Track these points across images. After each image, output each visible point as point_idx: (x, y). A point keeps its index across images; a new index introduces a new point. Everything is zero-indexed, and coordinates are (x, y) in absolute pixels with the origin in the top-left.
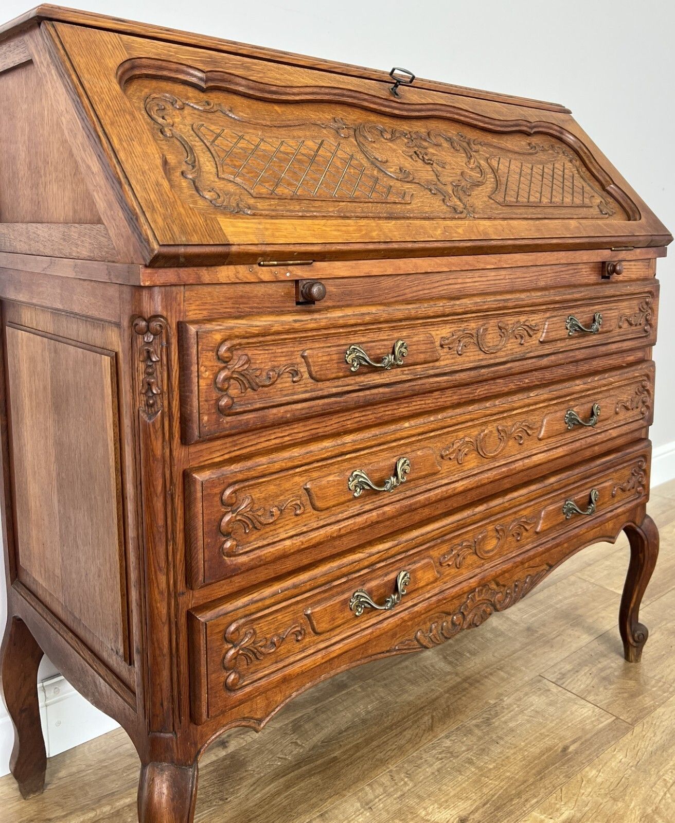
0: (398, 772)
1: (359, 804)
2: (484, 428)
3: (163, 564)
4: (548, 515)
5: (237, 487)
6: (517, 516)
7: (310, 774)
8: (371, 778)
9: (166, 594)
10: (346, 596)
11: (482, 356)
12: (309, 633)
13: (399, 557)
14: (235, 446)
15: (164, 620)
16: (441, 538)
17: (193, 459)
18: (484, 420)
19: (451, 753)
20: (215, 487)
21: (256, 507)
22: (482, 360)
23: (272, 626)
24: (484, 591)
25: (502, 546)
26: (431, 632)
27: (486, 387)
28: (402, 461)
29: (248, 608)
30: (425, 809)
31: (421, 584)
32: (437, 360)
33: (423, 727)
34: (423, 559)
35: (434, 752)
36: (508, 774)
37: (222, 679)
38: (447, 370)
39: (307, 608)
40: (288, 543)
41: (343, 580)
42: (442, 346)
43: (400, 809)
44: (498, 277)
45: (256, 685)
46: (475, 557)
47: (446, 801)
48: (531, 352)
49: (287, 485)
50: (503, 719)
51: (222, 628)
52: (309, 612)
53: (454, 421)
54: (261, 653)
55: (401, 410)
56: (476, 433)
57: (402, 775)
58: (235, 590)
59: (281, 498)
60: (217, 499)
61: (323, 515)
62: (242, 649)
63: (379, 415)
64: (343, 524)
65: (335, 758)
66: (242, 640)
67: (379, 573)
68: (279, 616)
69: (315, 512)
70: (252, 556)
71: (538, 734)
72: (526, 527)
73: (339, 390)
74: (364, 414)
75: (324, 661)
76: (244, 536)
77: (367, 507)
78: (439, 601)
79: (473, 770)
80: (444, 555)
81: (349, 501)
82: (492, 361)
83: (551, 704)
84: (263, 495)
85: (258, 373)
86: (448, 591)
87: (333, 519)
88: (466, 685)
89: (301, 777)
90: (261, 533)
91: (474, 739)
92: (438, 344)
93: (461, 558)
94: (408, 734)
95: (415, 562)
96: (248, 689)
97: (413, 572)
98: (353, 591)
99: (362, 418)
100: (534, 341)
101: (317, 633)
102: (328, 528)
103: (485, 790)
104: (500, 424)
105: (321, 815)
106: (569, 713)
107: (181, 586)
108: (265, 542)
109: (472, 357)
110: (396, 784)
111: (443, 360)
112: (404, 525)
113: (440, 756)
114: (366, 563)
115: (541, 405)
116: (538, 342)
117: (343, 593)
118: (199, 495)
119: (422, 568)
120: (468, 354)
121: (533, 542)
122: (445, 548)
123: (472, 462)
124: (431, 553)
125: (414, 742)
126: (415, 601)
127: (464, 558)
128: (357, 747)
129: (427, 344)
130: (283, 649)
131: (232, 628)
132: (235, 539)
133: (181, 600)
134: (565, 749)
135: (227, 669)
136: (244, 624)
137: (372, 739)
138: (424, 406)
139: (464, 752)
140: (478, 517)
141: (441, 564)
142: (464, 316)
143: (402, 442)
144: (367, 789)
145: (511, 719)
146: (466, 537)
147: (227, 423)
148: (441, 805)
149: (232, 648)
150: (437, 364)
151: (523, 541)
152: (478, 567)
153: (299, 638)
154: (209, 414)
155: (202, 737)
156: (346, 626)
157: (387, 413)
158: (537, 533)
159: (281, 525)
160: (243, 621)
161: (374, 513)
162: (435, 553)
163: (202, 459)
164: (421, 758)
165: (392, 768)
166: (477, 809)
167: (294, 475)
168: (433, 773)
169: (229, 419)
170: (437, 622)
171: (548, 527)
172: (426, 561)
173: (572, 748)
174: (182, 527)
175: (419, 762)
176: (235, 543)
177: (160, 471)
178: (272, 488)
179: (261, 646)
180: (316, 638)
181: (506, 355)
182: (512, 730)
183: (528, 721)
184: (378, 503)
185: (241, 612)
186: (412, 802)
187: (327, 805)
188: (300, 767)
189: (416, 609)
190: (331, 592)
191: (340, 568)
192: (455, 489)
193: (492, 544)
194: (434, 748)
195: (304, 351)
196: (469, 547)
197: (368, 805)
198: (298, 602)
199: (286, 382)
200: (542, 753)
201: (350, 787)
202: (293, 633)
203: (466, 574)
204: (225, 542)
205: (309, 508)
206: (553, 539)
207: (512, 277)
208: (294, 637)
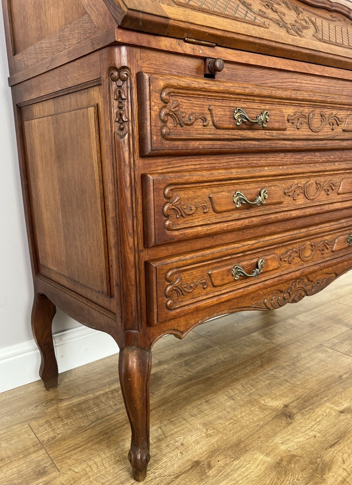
0: (246, 384)
1: (226, 397)
2: (308, 180)
3: (131, 231)
4: (339, 241)
5: (173, 187)
6: (323, 239)
7: (198, 383)
8: (231, 386)
9: (133, 249)
10: (230, 267)
11: (310, 133)
12: (210, 285)
13: (259, 250)
14: (169, 164)
15: (132, 265)
16: (281, 244)
17: (147, 168)
18: (310, 174)
19: (275, 377)
20: (161, 184)
21: (183, 202)
22: (310, 135)
23: (190, 277)
24: (301, 282)
25: (314, 256)
26: (272, 300)
27: (310, 157)
28: (264, 190)
29: (178, 263)
30: (264, 400)
31: (270, 269)
32: (285, 130)
33: (257, 365)
34: (272, 254)
35: (265, 376)
36: (309, 387)
37: (165, 301)
38: (291, 137)
39: (209, 270)
40: (200, 229)
41: (229, 257)
42: (288, 120)
43: (250, 400)
44: (321, 84)
45: (182, 309)
46: (299, 259)
47: (275, 397)
48: (337, 136)
49: (199, 193)
50: (302, 363)
51: (164, 271)
52: (210, 273)
53: (293, 171)
54: (185, 291)
55: (262, 161)
56: (304, 182)
57: (249, 386)
58: (170, 254)
59: (196, 200)
60: (162, 192)
61: (219, 216)
62: (175, 288)
63: (249, 162)
64: (229, 223)
65: (210, 378)
66: (175, 282)
67: (247, 257)
68: (194, 272)
69: (214, 213)
70: (181, 232)
71: (323, 370)
72: (327, 246)
73: (230, 137)
74: (241, 159)
75: (217, 302)
76: (176, 219)
77: (243, 216)
78: (279, 280)
79: (289, 384)
80: (282, 254)
81: (233, 210)
82: (316, 137)
83: (329, 357)
84: (186, 196)
85: (184, 115)
86: (284, 276)
87: (224, 220)
88: (279, 348)
89: (192, 385)
90: (185, 219)
91: (287, 371)
92: (286, 118)
93: (291, 258)
94: (249, 368)
95: (267, 255)
96: (178, 310)
97: (266, 260)
98: (234, 265)
99: (240, 162)
100: (339, 129)
101: (214, 286)
102: (221, 224)
103: (297, 393)
104: (318, 180)
105: (207, 401)
106: (340, 361)
107: (141, 247)
108: (188, 226)
109: (304, 132)
110: (246, 389)
111: (289, 131)
112: (261, 234)
113: (269, 378)
114: (241, 250)
115: (341, 172)
116: (342, 130)
117: (228, 265)
118: (152, 188)
119: (271, 259)
120: (302, 129)
121: (330, 256)
122: (283, 250)
123: (301, 201)
124: (276, 251)
125: (254, 371)
126: (266, 278)
127: (293, 258)
128: (222, 373)
129: (280, 116)
130: (196, 291)
131: (169, 274)
132: (171, 220)
133: (142, 254)
134: (340, 377)
135: (167, 297)
136: (176, 273)
137: (229, 370)
138: (274, 161)
139: (282, 376)
140: (302, 235)
141: (281, 259)
142: (302, 102)
143: (263, 179)
144: (230, 391)
145: (307, 363)
146: (295, 246)
147: (167, 144)
148: (272, 399)
149: (170, 285)
150: (285, 132)
151: (325, 255)
152: (300, 265)
153: (205, 287)
154: (157, 135)
155: (153, 335)
156: (229, 285)
157: (254, 162)
158: (333, 251)
159: (196, 217)
160: (176, 270)
161: (247, 220)
162: (279, 252)
163: (151, 170)
164: (258, 379)
165: (243, 382)
166: (293, 401)
167: (203, 187)
168: (266, 385)
169: (167, 142)
170: (275, 295)
171: (339, 248)
172: (273, 255)
173: (344, 376)
174: (141, 210)
175: (257, 380)
176: (171, 222)
177: (128, 173)
178: (191, 193)
179: (185, 287)
180: (213, 288)
181: (324, 135)
182: (308, 368)
183: (317, 364)
184: (249, 215)
185: (175, 265)
186: (256, 397)
187: (209, 397)
188: (191, 381)
189: (267, 282)
190: (222, 264)
191: (227, 250)
192: (291, 214)
193: (308, 253)
194: (265, 374)
195: (210, 106)
196: (296, 252)
197: (232, 398)
198: (204, 266)
199: (199, 125)
200: (327, 378)
201: (220, 390)
202: (201, 283)
203: (294, 268)
204: (166, 221)
205: (211, 210)
206: (341, 257)
207: (328, 85)
208: (201, 286)
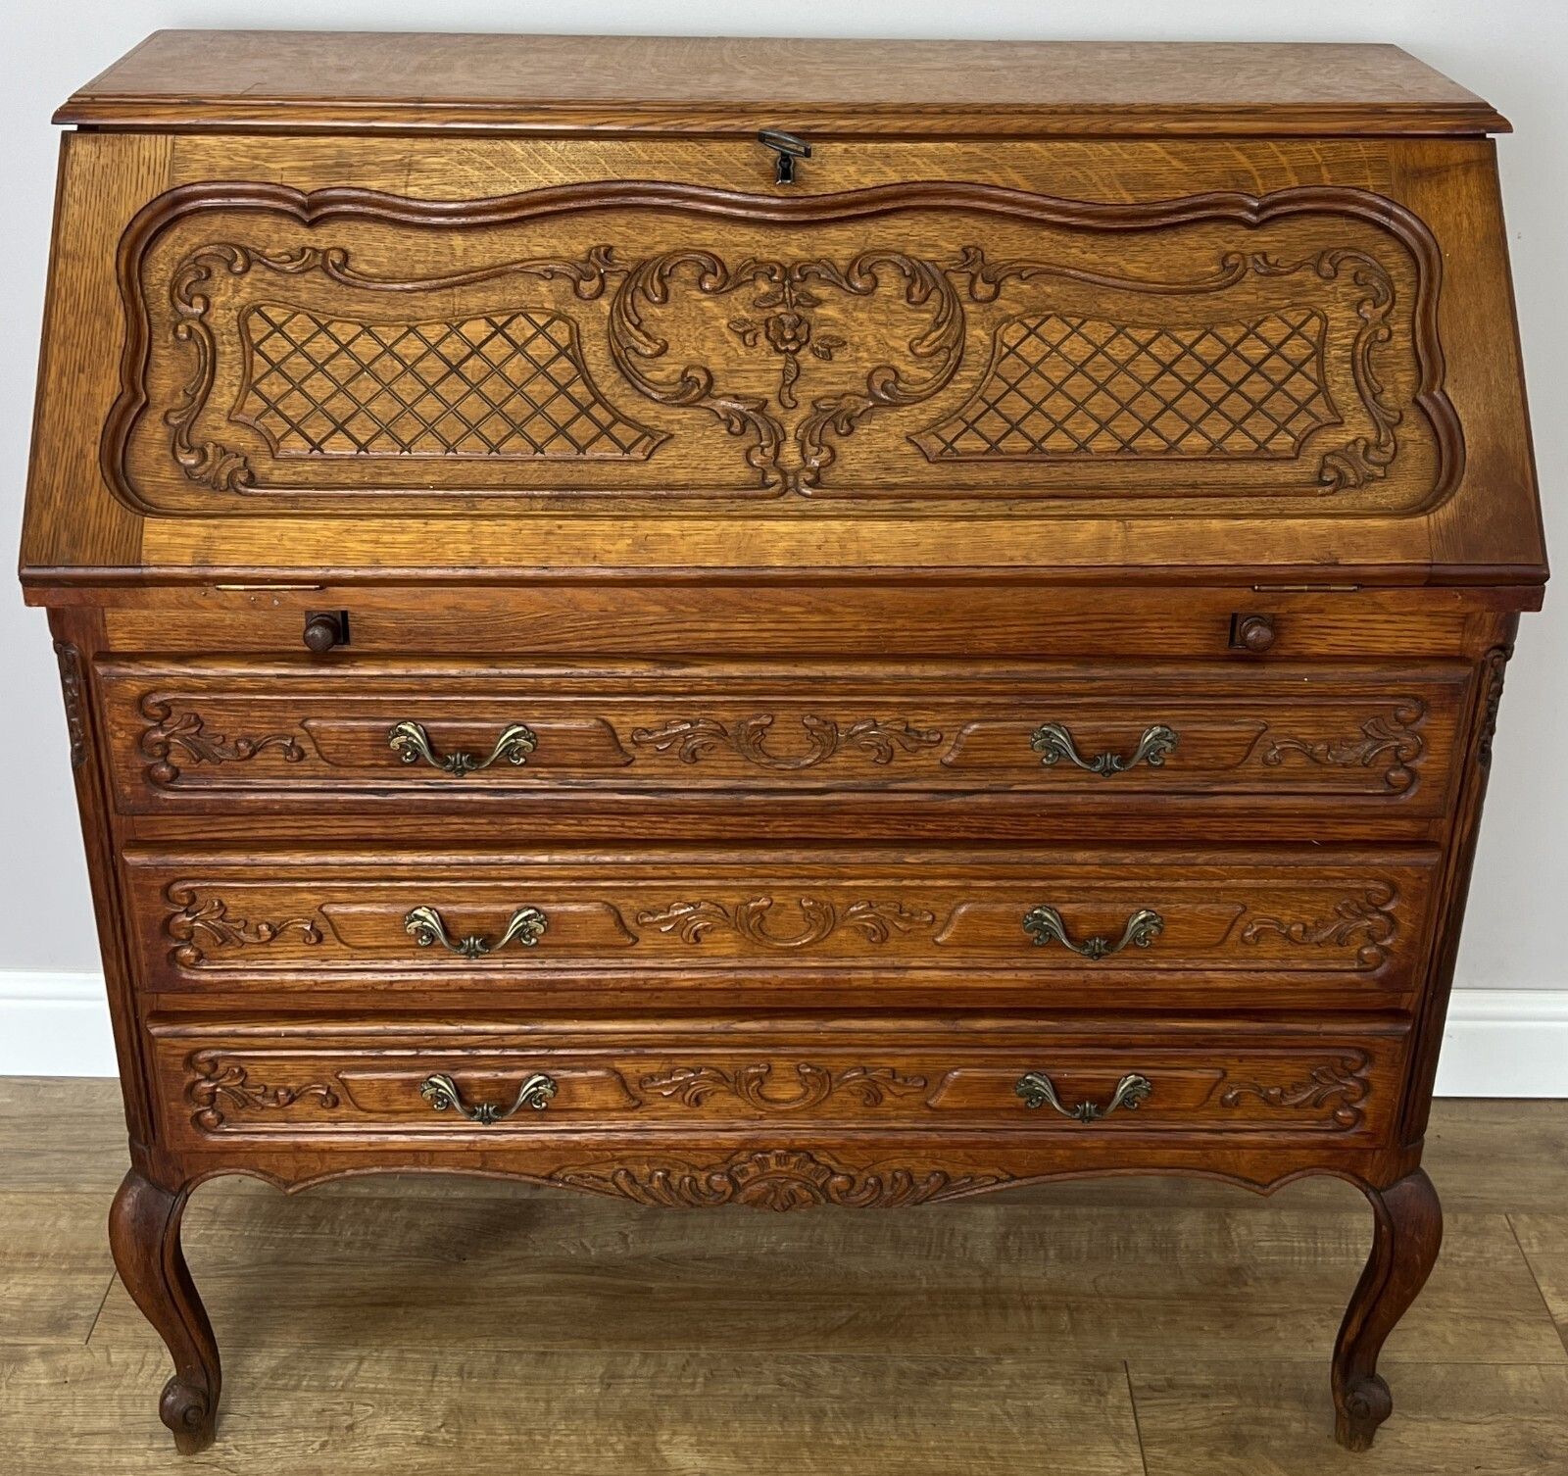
0: (703, 1363)
1: (601, 1371)
2: (759, 895)
4: (967, 1082)
5: (189, 884)
6: (864, 1063)
7: (594, 1291)
8: (660, 1347)
10: (411, 1076)
11: (754, 772)
12: (345, 1104)
13: (533, 1052)
17: (140, 830)
18: (757, 882)
19: (809, 1386)
20: (152, 877)
21: (231, 915)
22: (750, 778)
23: (276, 1074)
24: (794, 1159)
25: (817, 1103)
26: (650, 1182)
28: (527, 913)
31: (588, 1105)
32: (626, 765)
33: (821, 1323)
34: (593, 1069)
38: (651, 785)
39: (340, 1071)
40: (291, 977)
41: (408, 1052)
42: (635, 742)
45: (249, 1138)
46: (736, 1100)
48: (914, 780)
49: (285, 900)
51: (181, 1051)
52: (344, 1076)
53: (664, 873)
54: (256, 1102)
55: (561, 827)
56: (735, 900)
57: (703, 1371)
59: (277, 914)
60: (159, 892)
61: (358, 954)
62: (223, 1088)
63: (504, 828)
64: (397, 977)
65: (647, 1291)
66: (223, 1076)
67: (490, 1062)
68: (288, 1066)
69: (345, 947)
70: (224, 977)
72: (892, 1088)
73: (383, 784)
76: (213, 947)
77: (454, 964)
79: (806, 1429)
80: (649, 1077)
81: (411, 947)
82: (782, 784)
83: (1073, 1416)
84: (242, 904)
85: (219, 740)
86: (657, 1134)
87: (379, 965)
89: (576, 1289)
90: (239, 951)
91: (869, 1389)
92: (624, 737)
93: (694, 1092)
94: (786, 1319)
95: (571, 1069)
97: (565, 1082)
98: (430, 1073)
99: (466, 827)
101: (361, 1108)
102: (365, 975)
104: (809, 897)
106: (1080, 1448)
109: (725, 769)
110: (680, 1376)
111: (642, 766)
114: (456, 1041)
115: (941, 884)
116: (938, 762)
117: (407, 1069)
119: (587, 1081)
120: (713, 763)
122: (650, 1066)
123: (724, 947)
124: (616, 1064)
125: (781, 1336)
128: (694, 1294)
130: (299, 1109)
132: (196, 949)
135: (197, 1102)
140: (739, 1038)
141: (640, 1089)
143: (530, 884)
146: (709, 1062)
147: (166, 799)
149: (204, 1080)
150: (624, 771)
151: (886, 1111)
152: (746, 1118)
154: (133, 784)
156: (421, 1116)
157: (525, 827)
158: (930, 1107)
159: (276, 950)
160: (219, 1053)
161: (467, 976)
162: (629, 1067)
164: (758, 1365)
165: (703, 1351)
168: (746, 1395)
169: (169, 796)
171: (968, 1105)
172: (599, 1073)
176: (197, 954)
178: (260, 899)
179: (256, 1094)
180: (358, 1113)
183: (992, 1418)
186: (670, 1414)
188: (591, 1274)
190: (385, 1063)
192: (668, 980)
193: (786, 1091)
194: (795, 1363)
195: (307, 719)
196: (718, 1080)
197: (611, 1380)
198: (318, 1057)
199: (273, 758)
201: (620, 1340)
202: (312, 1095)
203: (709, 1120)
204: (177, 948)
205: (332, 940)
206: (983, 1130)
208: (316, 1099)
